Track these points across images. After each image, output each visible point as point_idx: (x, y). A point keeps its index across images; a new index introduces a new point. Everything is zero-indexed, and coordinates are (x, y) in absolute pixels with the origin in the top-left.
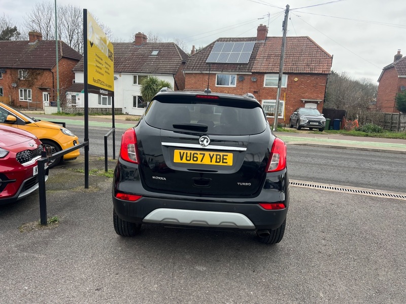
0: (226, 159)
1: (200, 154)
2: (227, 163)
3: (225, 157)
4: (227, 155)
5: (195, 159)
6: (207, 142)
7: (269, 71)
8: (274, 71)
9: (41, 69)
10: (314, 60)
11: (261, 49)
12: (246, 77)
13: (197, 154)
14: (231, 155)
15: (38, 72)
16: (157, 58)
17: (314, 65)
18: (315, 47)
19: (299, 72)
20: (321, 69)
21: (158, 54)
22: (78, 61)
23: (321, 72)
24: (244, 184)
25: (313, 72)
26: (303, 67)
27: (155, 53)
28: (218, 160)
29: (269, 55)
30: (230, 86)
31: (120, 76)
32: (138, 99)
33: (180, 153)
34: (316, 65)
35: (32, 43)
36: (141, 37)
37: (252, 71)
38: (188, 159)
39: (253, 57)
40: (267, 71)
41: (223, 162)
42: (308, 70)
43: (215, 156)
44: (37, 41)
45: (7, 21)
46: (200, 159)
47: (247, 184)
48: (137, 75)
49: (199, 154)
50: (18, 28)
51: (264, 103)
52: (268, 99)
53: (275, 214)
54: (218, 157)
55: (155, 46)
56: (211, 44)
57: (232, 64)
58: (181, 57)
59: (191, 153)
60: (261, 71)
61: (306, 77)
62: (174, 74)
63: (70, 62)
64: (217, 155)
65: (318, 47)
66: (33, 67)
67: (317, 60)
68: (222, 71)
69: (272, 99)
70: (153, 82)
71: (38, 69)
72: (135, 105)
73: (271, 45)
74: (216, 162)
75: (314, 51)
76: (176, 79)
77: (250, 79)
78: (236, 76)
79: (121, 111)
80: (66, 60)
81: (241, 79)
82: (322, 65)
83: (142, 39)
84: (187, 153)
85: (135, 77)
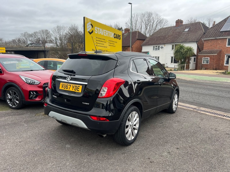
0: (79, 89)
1: (69, 85)
2: (79, 91)
3: (79, 88)
4: (79, 87)
6: (69, 78)
9: (127, 46)
13: (68, 85)
14: (81, 86)
15: (126, 48)
16: (187, 33)
21: (189, 30)
22: (145, 40)
24: (85, 103)
27: (187, 30)
28: (76, 89)
31: (165, 46)
32: (174, 58)
35: (126, 34)
36: (179, 22)
38: (65, 87)
41: (77, 90)
43: (75, 87)
44: (127, 33)
45: (118, 25)
46: (69, 88)
47: (87, 104)
48: (174, 44)
50: (122, 28)
53: (98, 123)
54: (76, 87)
55: (187, 26)
56: (226, 19)
58: (203, 30)
62: (197, 42)
63: (141, 41)
64: (76, 86)
66: (124, 46)
70: (182, 47)
71: (126, 46)
72: (172, 62)
74: (75, 90)
76: (199, 44)
79: (164, 65)
80: (139, 40)
83: (180, 23)
85: (173, 46)
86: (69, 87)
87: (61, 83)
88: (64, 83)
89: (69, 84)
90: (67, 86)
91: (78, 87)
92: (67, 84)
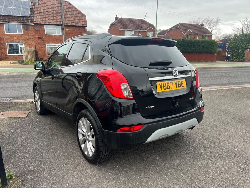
0: (183, 84)
4: (183, 81)
5: (168, 87)
7: (48, 23)
8: (51, 23)
10: (76, 17)
11: (37, 6)
12: (30, 27)
17: (76, 20)
18: (74, 8)
19: (68, 24)
20: (81, 24)
23: (82, 25)
25: (77, 25)
26: (70, 21)
29: (44, 12)
30: (18, 33)
33: (160, 84)
34: (78, 20)
37: (34, 22)
39: (32, 12)
40: (46, 23)
41: (182, 87)
42: (73, 24)
49: (170, 83)
51: (48, 45)
52: (50, 43)
57: (16, 16)
59: (165, 83)
60: (41, 23)
61: (73, 28)
65: (76, 9)
67: (78, 17)
68: (9, 22)
69: (52, 43)
73: (43, 4)
74: (179, 87)
75: (74, 11)
77: (34, 28)
78: (22, 26)
81: (26, 28)
82: (81, 20)
84: (163, 84)
86: (170, 85)
87: (158, 84)
88: (162, 83)
89: (169, 82)
90: (168, 85)
91: (181, 82)
92: (166, 82)
